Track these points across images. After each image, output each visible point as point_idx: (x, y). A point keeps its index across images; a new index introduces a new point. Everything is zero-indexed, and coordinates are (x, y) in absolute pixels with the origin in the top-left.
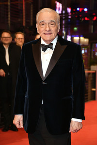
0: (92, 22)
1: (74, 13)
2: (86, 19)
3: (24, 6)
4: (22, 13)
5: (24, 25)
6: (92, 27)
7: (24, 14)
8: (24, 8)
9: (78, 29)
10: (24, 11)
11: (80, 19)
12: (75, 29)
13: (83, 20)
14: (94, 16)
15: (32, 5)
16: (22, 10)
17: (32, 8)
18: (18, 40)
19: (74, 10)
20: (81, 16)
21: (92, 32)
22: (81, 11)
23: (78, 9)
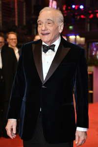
0: (89, 20)
1: (69, 11)
2: (82, 17)
3: (16, 4)
4: (14, 12)
5: (17, 24)
6: (89, 25)
7: (16, 13)
8: (16, 7)
9: (74, 28)
10: (16, 10)
11: (76, 17)
12: (71, 27)
13: (78, 18)
14: (90, 14)
15: (24, 4)
16: (14, 9)
17: (24, 6)
18: (11, 41)
19: (69, 8)
20: (76, 14)
21: (88, 30)
22: (76, 8)
23: (74, 6)
